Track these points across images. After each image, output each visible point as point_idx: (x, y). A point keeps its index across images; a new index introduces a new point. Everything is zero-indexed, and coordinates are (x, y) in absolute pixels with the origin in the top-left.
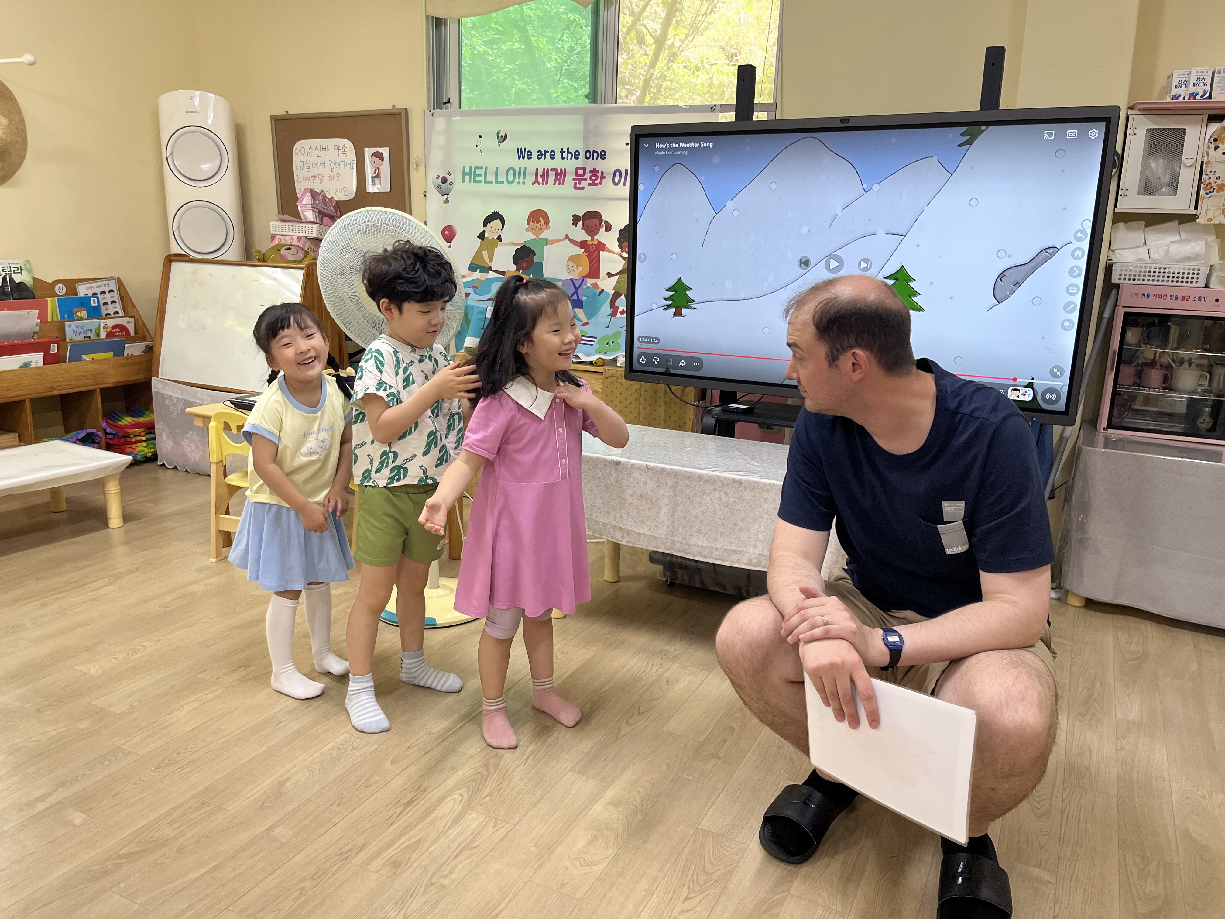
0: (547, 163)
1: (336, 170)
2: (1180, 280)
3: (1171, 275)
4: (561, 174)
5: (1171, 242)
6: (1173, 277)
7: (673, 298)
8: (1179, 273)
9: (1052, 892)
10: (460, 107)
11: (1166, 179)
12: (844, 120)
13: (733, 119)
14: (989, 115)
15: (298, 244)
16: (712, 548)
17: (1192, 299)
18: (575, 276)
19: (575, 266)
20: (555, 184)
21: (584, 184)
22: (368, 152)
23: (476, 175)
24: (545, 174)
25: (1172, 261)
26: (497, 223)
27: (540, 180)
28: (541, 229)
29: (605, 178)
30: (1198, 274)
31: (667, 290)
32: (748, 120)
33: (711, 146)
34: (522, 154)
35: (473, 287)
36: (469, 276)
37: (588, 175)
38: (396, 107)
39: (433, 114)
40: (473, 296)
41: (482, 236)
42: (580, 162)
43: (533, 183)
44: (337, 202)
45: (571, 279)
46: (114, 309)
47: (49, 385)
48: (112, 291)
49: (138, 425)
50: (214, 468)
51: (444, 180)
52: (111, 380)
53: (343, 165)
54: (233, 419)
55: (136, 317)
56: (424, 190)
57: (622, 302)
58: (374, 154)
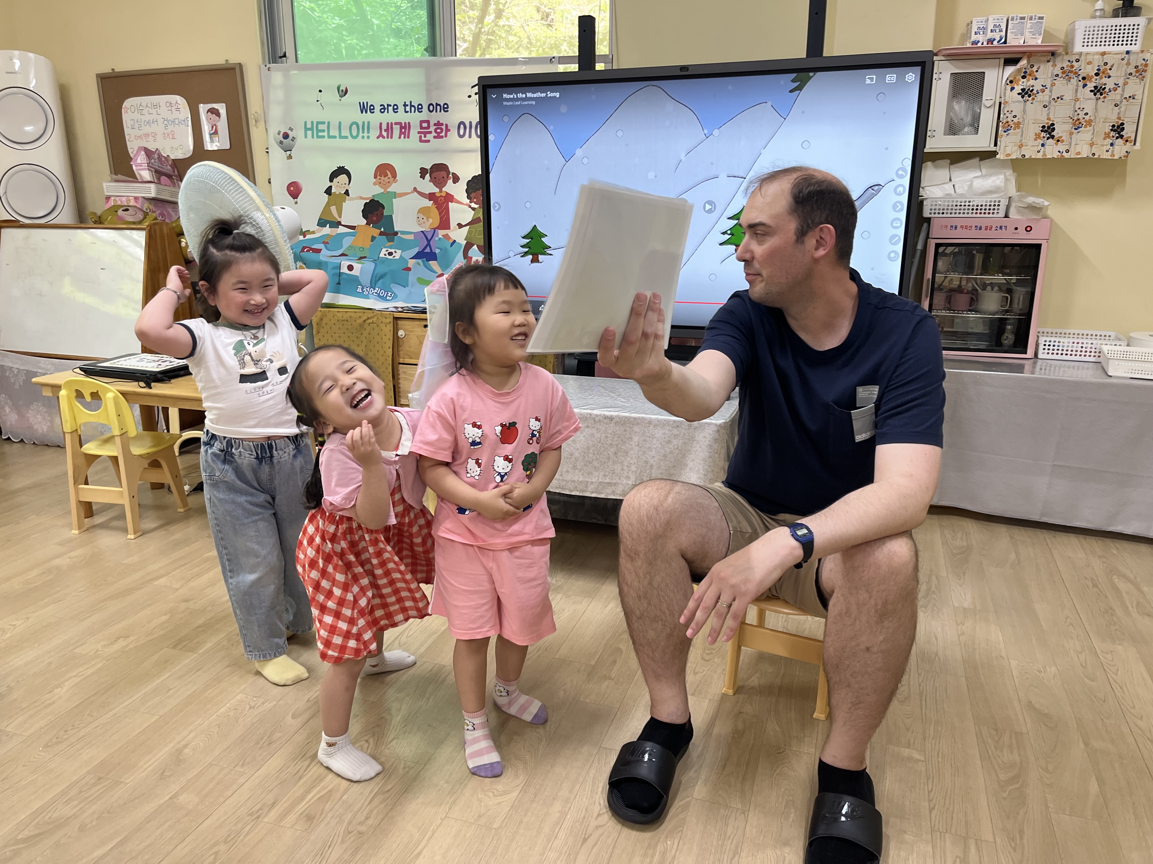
0: (390, 117)
1: (170, 128)
2: (983, 211)
3: (975, 208)
4: (405, 127)
5: (975, 177)
6: (977, 209)
7: (529, 245)
8: (982, 206)
9: (924, 769)
10: (297, 61)
11: (968, 119)
12: (683, 68)
13: (577, 70)
14: (815, 62)
15: (135, 204)
16: (587, 482)
17: (994, 228)
18: (426, 228)
19: (425, 218)
20: (400, 138)
21: (429, 137)
22: (203, 108)
23: (318, 131)
24: (389, 128)
25: (975, 195)
26: (343, 177)
27: (385, 134)
28: (389, 182)
29: (449, 130)
30: (999, 205)
31: (523, 238)
32: (590, 69)
33: (558, 96)
34: (364, 108)
35: (324, 243)
36: (319, 232)
37: (432, 128)
38: (229, 62)
39: (269, 68)
40: (324, 252)
41: (328, 191)
42: (425, 115)
43: (378, 138)
44: (173, 160)
45: (422, 232)
50: (68, 439)
51: (286, 136)
53: (177, 122)
54: (85, 386)
56: (266, 146)
57: (475, 252)
58: (209, 110)
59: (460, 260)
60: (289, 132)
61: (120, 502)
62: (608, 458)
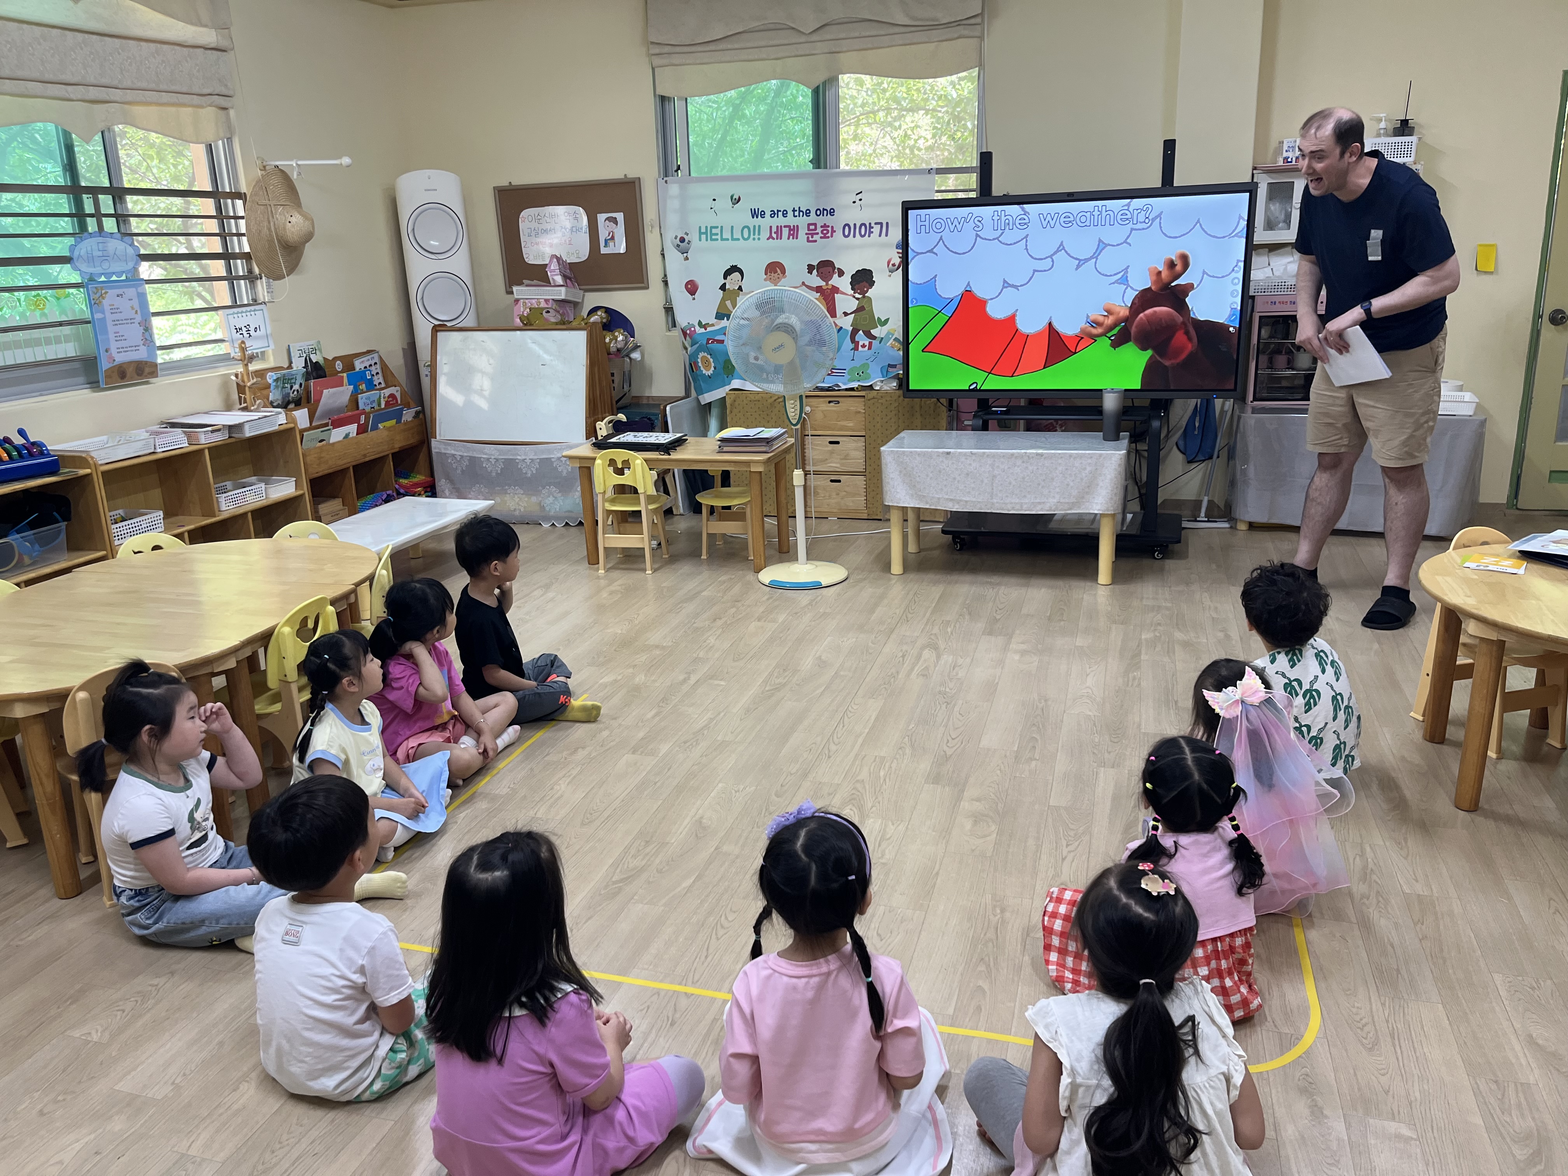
0: (780, 221)
4: (793, 230)
10: (691, 174)
11: (1282, 217)
12: (1070, 194)
14: (1168, 189)
20: (789, 238)
21: (816, 237)
23: (712, 234)
24: (779, 231)
26: (737, 275)
27: (774, 236)
28: (779, 278)
29: (835, 231)
36: (718, 324)
37: (819, 230)
38: (628, 176)
39: (665, 181)
41: (723, 287)
42: (813, 218)
43: (768, 239)
46: (378, 380)
47: (362, 453)
48: (376, 363)
49: (417, 485)
50: (600, 498)
51: (682, 240)
52: (397, 446)
53: (575, 230)
54: (621, 455)
55: (400, 385)
56: (660, 249)
57: (861, 337)
58: (608, 219)
59: (848, 344)
60: (685, 236)
61: (641, 546)
62: (1039, 484)
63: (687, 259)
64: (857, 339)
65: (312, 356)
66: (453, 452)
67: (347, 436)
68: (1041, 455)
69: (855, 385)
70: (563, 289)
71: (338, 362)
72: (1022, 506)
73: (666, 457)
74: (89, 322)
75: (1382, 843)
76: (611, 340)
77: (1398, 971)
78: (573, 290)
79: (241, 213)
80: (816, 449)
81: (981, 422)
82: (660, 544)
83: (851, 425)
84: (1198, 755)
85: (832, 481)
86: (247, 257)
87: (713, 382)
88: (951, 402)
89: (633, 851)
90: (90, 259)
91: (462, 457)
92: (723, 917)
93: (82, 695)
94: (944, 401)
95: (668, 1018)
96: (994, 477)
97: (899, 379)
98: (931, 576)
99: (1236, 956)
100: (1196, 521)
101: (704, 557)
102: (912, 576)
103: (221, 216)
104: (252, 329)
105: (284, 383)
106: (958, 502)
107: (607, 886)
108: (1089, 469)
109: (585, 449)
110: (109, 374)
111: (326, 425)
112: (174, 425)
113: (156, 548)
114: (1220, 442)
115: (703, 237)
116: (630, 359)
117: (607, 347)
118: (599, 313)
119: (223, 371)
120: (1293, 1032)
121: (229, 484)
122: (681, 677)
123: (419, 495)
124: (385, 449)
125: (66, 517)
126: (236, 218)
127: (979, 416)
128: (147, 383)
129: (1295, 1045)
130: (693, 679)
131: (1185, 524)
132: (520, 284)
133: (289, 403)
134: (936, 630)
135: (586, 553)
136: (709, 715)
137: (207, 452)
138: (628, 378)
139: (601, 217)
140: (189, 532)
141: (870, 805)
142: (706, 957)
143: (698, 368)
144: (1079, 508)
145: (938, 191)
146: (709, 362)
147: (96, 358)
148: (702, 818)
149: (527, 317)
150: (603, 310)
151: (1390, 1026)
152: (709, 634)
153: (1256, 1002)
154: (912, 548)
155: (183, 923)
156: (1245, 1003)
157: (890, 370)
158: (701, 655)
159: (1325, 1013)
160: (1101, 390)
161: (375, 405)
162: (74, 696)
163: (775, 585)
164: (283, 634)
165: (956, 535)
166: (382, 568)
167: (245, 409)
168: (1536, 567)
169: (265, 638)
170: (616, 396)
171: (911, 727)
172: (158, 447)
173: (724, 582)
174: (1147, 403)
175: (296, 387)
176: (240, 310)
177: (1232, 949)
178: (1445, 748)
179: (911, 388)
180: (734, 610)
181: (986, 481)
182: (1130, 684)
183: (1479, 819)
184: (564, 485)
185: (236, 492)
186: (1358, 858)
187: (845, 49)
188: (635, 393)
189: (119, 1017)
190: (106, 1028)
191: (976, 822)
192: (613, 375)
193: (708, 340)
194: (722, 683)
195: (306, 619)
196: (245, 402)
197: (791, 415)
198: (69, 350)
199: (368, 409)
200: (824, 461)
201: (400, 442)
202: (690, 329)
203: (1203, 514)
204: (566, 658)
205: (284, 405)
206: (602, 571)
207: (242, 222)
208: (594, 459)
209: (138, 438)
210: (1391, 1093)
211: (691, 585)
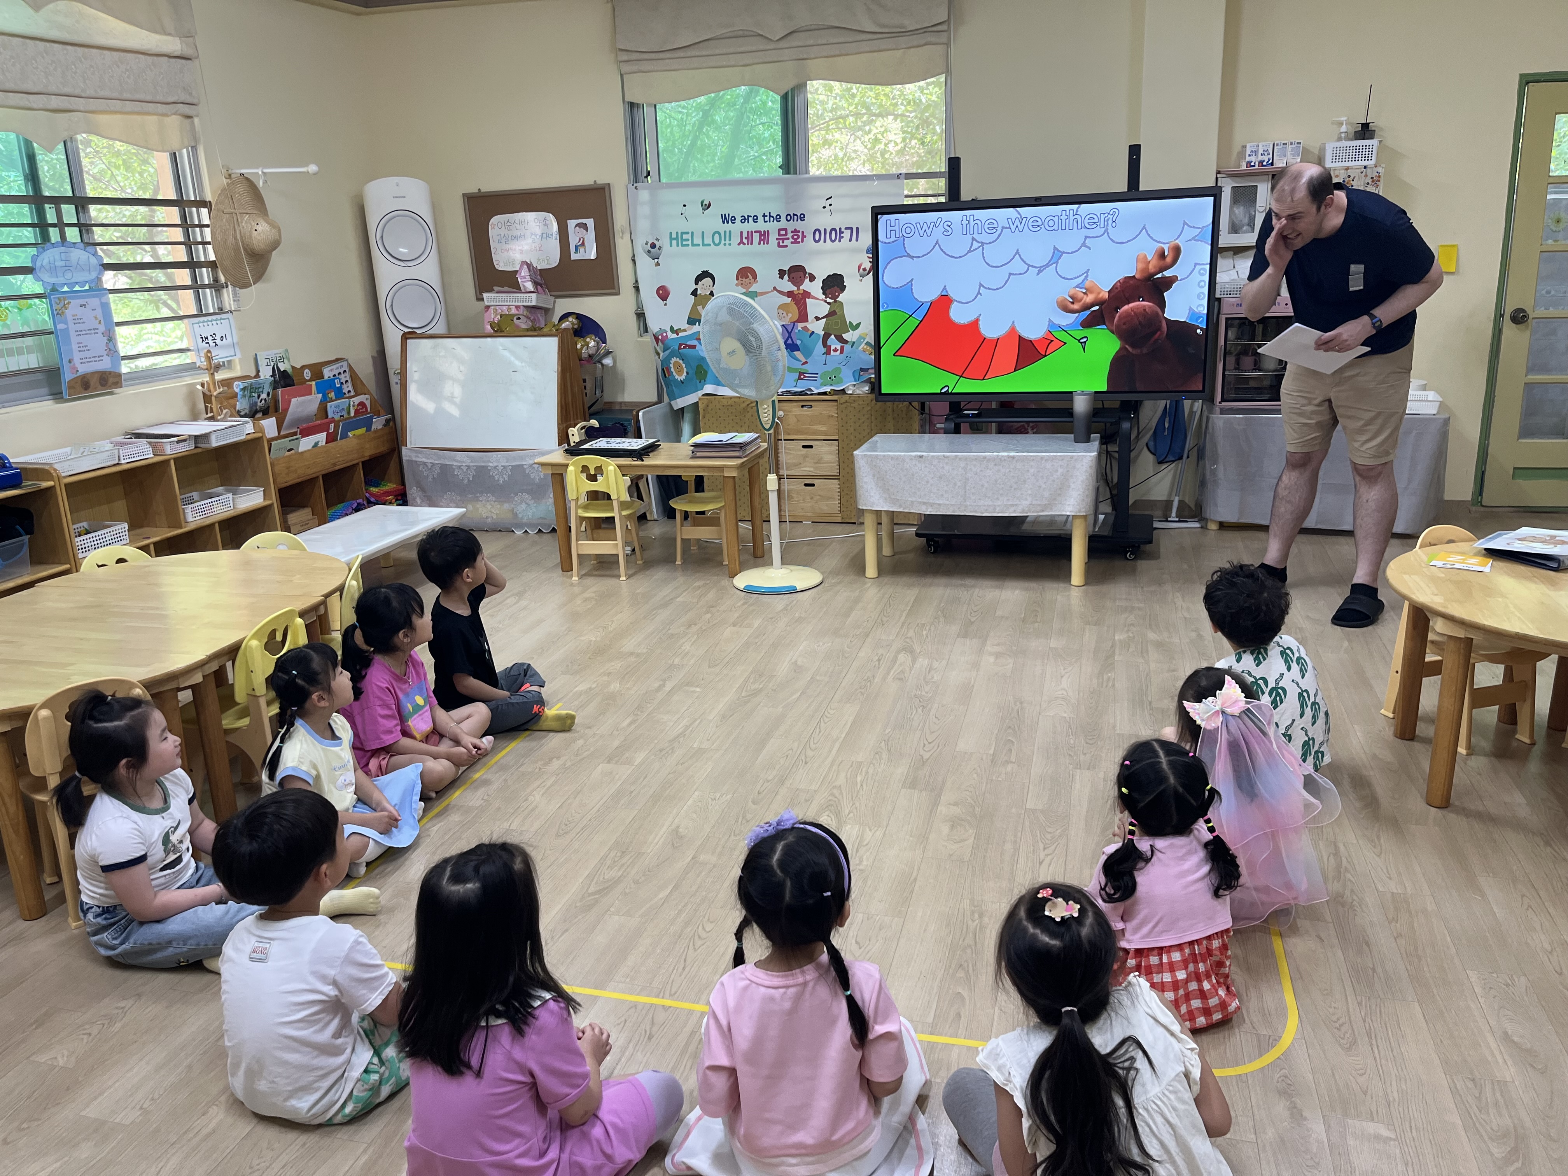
0: (750, 226)
4: (764, 235)
10: (661, 180)
14: (1134, 193)
18: (786, 322)
19: (784, 313)
20: (759, 244)
21: (786, 242)
23: (683, 240)
24: (750, 236)
26: (708, 280)
27: (745, 241)
28: (750, 283)
29: (806, 236)
35: (696, 339)
36: (690, 329)
37: (790, 235)
39: (635, 187)
40: (699, 347)
41: (694, 293)
42: (783, 223)
43: (739, 244)
45: (782, 325)
46: (348, 388)
47: (332, 461)
48: (345, 371)
49: (388, 493)
50: (573, 505)
51: (653, 246)
52: (368, 454)
53: (545, 236)
54: (592, 461)
55: (370, 393)
56: (631, 255)
57: (833, 341)
58: (578, 225)
59: (820, 348)
60: (656, 242)
61: (614, 552)
62: (1011, 487)
63: (658, 264)
64: (828, 344)
65: (280, 365)
66: (424, 460)
67: (316, 445)
68: (1013, 457)
69: (827, 389)
70: (534, 296)
71: (307, 371)
72: (995, 509)
73: (639, 463)
74: (52, 333)
75: (1355, 841)
76: (582, 346)
77: (1374, 970)
78: (544, 296)
79: (206, 221)
80: (789, 453)
81: (952, 425)
82: (634, 550)
83: (824, 429)
84: (1171, 758)
85: (806, 485)
86: (212, 265)
87: (685, 387)
88: (923, 405)
89: (608, 862)
90: (53, 269)
91: (433, 464)
92: (700, 928)
93: (44, 713)
94: (915, 404)
95: (646, 1031)
96: (968, 479)
97: (871, 383)
98: (905, 579)
99: (1214, 958)
100: (1167, 521)
101: (678, 562)
102: (886, 579)
103: (185, 224)
104: (218, 338)
105: (251, 392)
106: (932, 505)
107: (583, 898)
108: (1060, 470)
109: (558, 456)
110: (72, 385)
111: (295, 434)
112: (139, 436)
113: (120, 561)
114: (1190, 442)
115: (674, 242)
116: (602, 365)
117: (578, 353)
118: (570, 319)
119: (189, 380)
120: (1271, 1034)
121: (195, 495)
122: (657, 685)
123: (390, 503)
124: (354, 458)
125: (29, 531)
126: (201, 226)
127: (952, 419)
128: (111, 393)
129: (1273, 1047)
130: (668, 686)
131: (1156, 525)
132: (490, 290)
133: (256, 412)
134: (911, 633)
135: (559, 560)
136: (685, 722)
137: (172, 462)
138: (600, 384)
139: (572, 223)
140: (155, 544)
141: (847, 811)
142: (684, 969)
143: (670, 373)
144: (1051, 509)
145: (907, 196)
146: (682, 369)
147: (59, 368)
148: (678, 827)
149: (498, 324)
150: (575, 316)
151: (1367, 1025)
152: (684, 640)
153: (1235, 1004)
154: (887, 551)
155: (150, 944)
156: (1223, 1005)
157: (862, 373)
158: (677, 661)
159: (1302, 1013)
160: (1071, 393)
161: (344, 413)
162: (36, 714)
163: (750, 590)
164: (251, 647)
165: (930, 538)
166: (352, 578)
167: (212, 419)
168: (1502, 565)
169: (233, 651)
170: (588, 402)
171: (887, 732)
172: (122, 458)
173: (699, 587)
174: (1117, 405)
175: (264, 396)
176: (205, 319)
177: (1209, 952)
178: (1416, 745)
179: (883, 392)
180: (709, 616)
181: (959, 484)
182: (1105, 684)
183: (1452, 817)
184: (536, 492)
185: (203, 502)
186: (1332, 858)
187: (813, 56)
188: (607, 398)
189: (85, 1041)
190: (73, 1053)
191: (953, 827)
192: (584, 381)
193: (680, 345)
194: (698, 689)
195: (274, 632)
196: (212, 411)
197: (764, 420)
198: (32, 361)
199: (337, 417)
200: (798, 465)
201: (369, 451)
202: (662, 335)
203: (1174, 514)
204: (539, 666)
205: (252, 414)
206: (575, 578)
207: (207, 231)
208: (567, 466)
209: (102, 450)
210: (1369, 1092)
211: (666, 591)
